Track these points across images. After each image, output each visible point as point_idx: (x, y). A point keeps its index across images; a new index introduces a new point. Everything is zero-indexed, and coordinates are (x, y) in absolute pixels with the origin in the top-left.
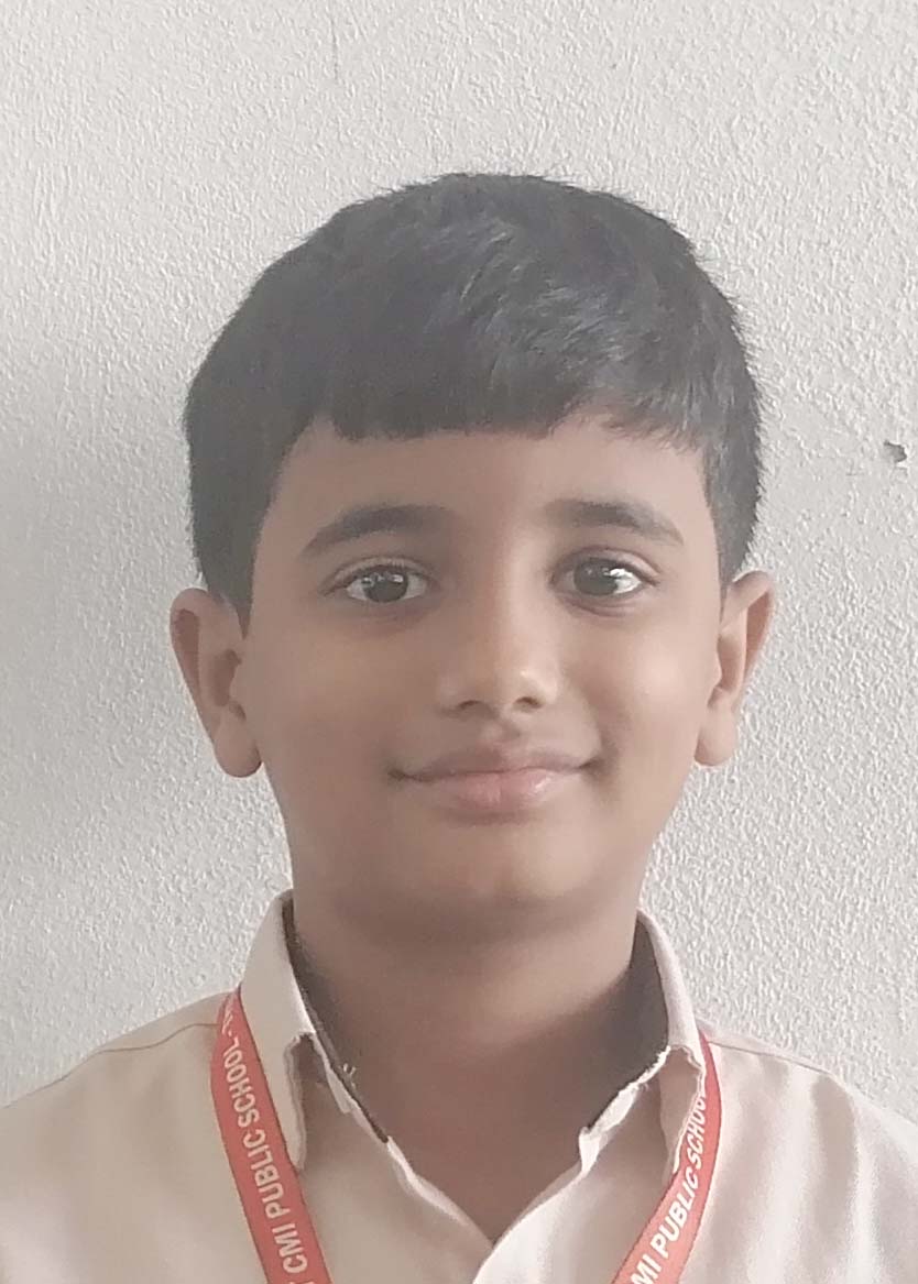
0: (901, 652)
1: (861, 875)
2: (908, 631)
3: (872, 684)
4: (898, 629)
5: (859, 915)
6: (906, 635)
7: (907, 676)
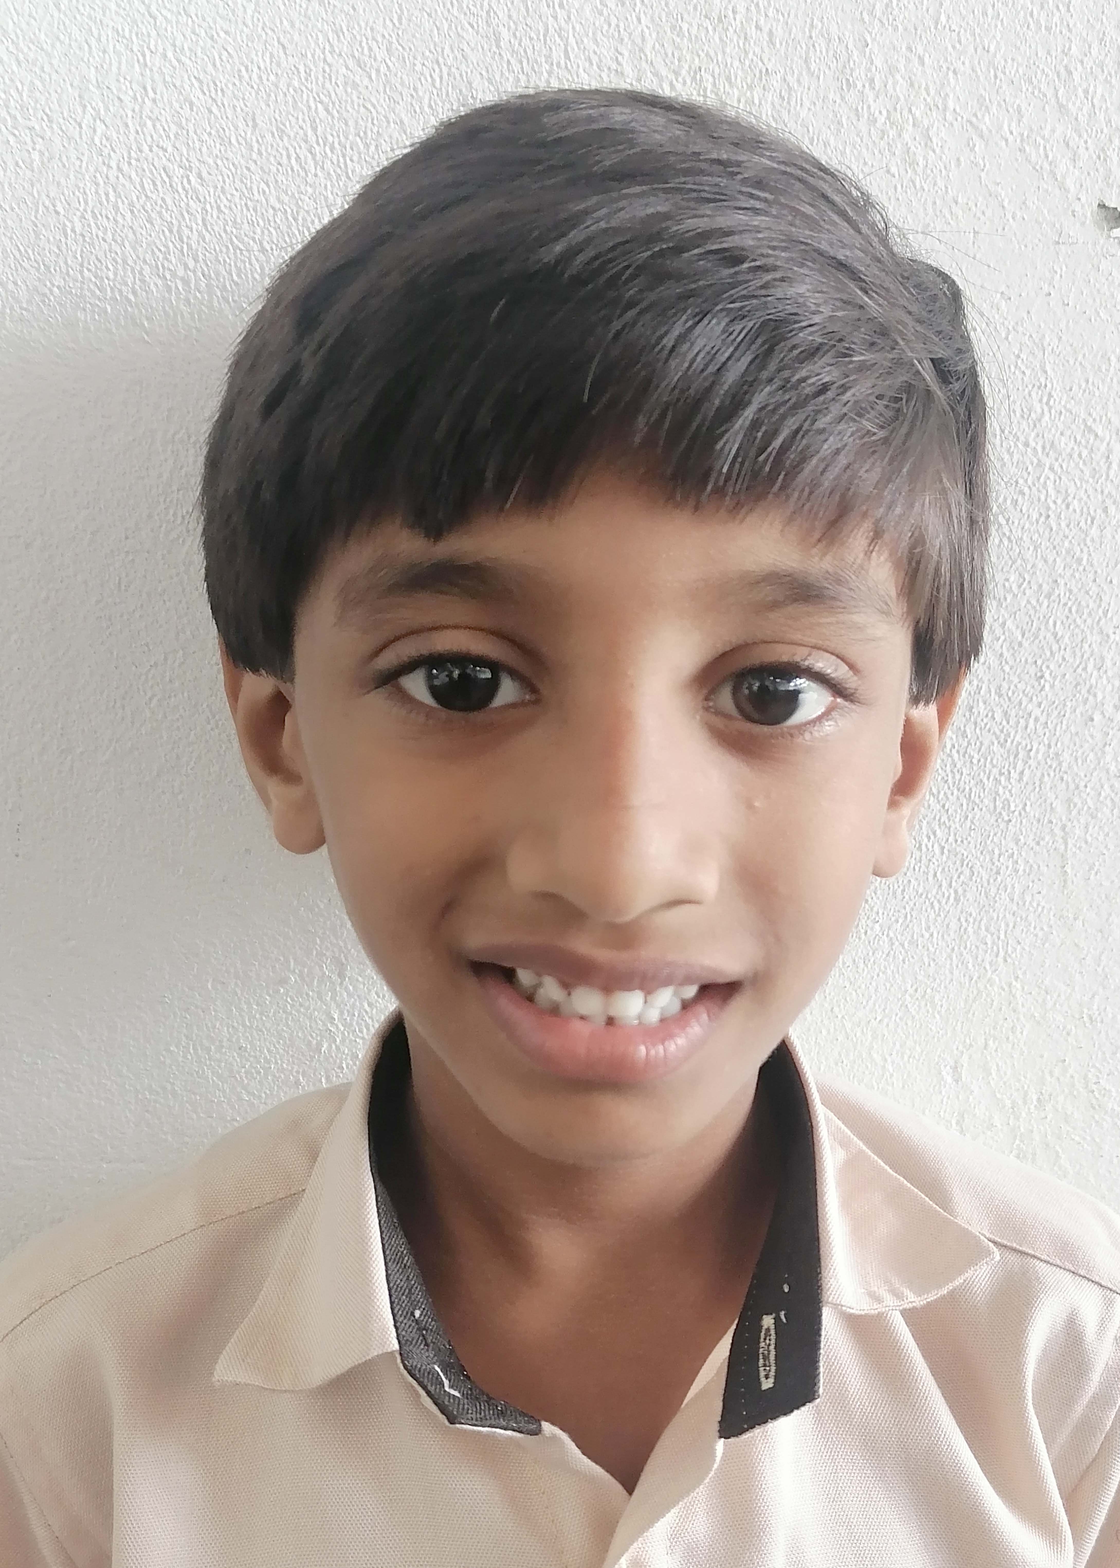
0: (1098, 463)
1: (1036, 720)
2: (1108, 438)
3: (1064, 501)
4: (1096, 435)
5: (1031, 762)
6: (1105, 444)
7: (1102, 492)
